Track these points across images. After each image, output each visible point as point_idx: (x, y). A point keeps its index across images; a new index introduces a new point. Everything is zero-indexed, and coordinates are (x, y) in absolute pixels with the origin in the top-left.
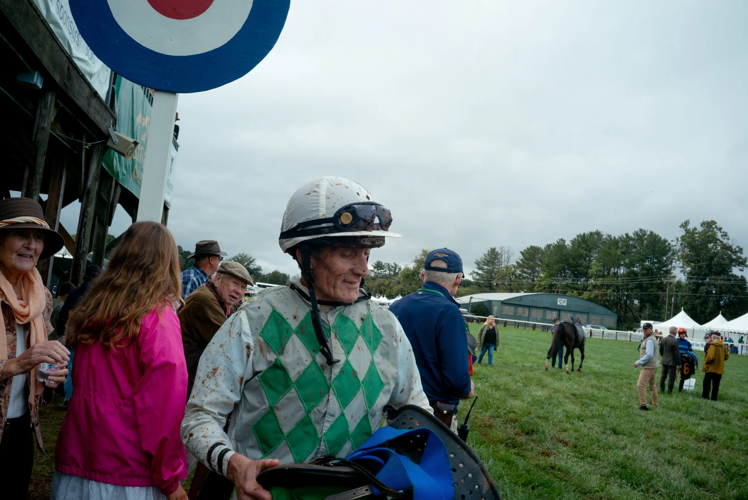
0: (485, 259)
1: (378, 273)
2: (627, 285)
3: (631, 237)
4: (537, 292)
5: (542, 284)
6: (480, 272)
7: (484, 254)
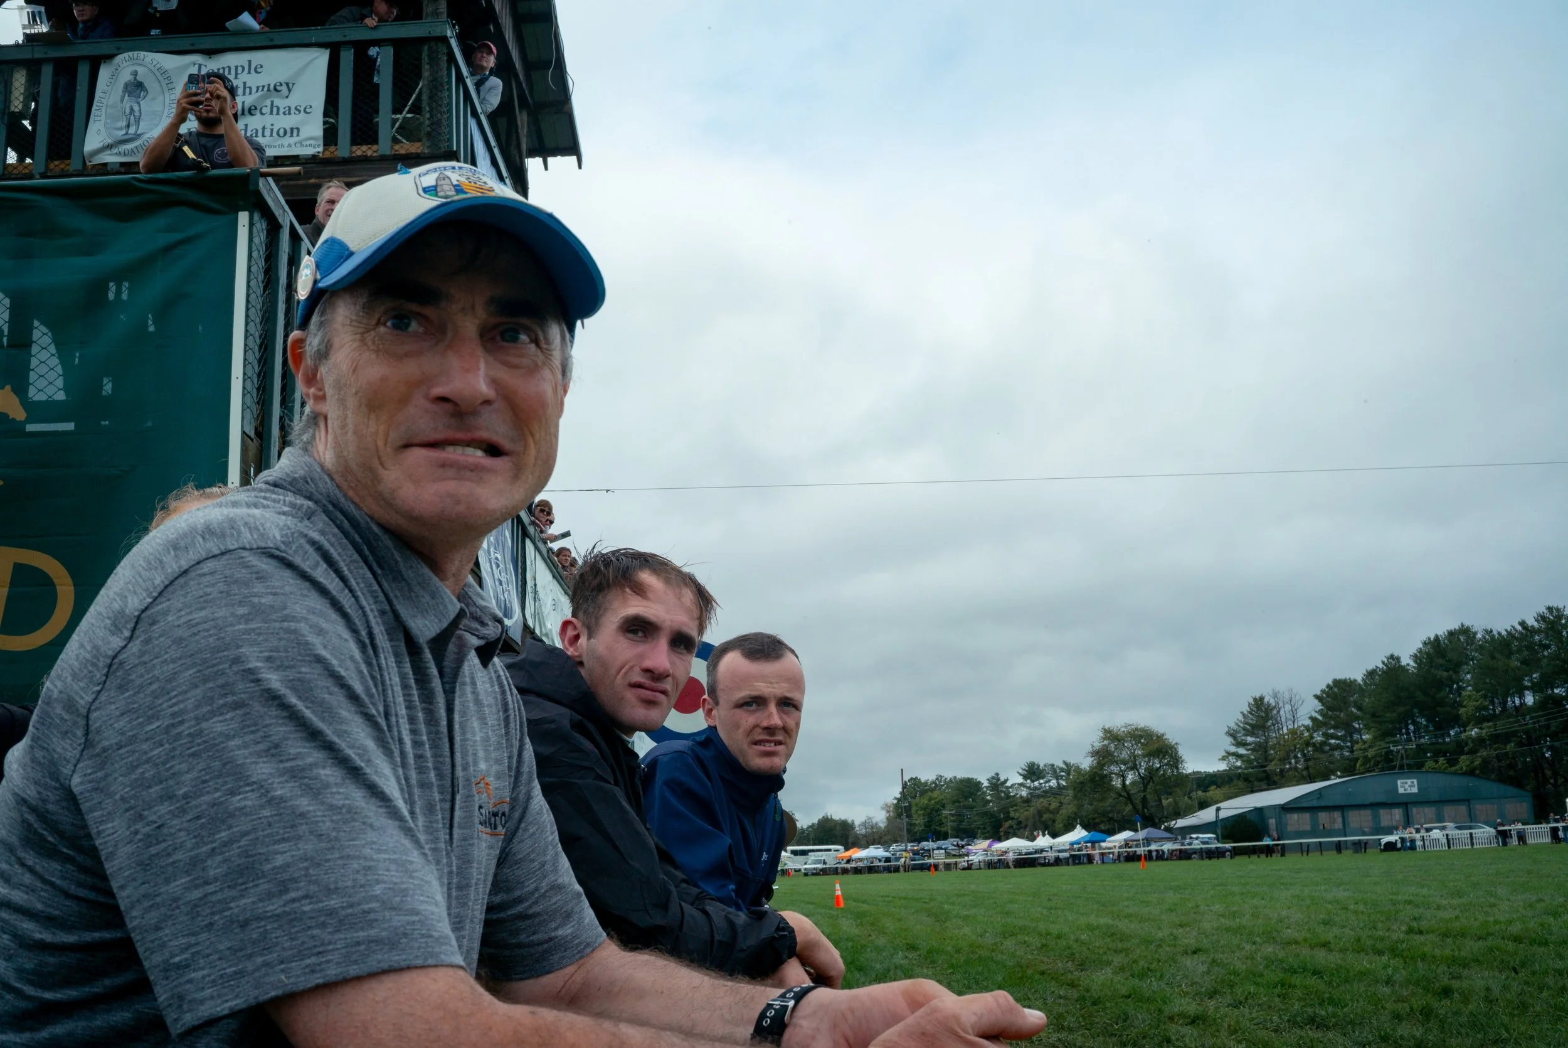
0: (1246, 723)
1: (1036, 788)
2: (1548, 727)
3: (1532, 626)
4: (1362, 773)
5: (1369, 756)
6: (1242, 751)
7: (1242, 713)
